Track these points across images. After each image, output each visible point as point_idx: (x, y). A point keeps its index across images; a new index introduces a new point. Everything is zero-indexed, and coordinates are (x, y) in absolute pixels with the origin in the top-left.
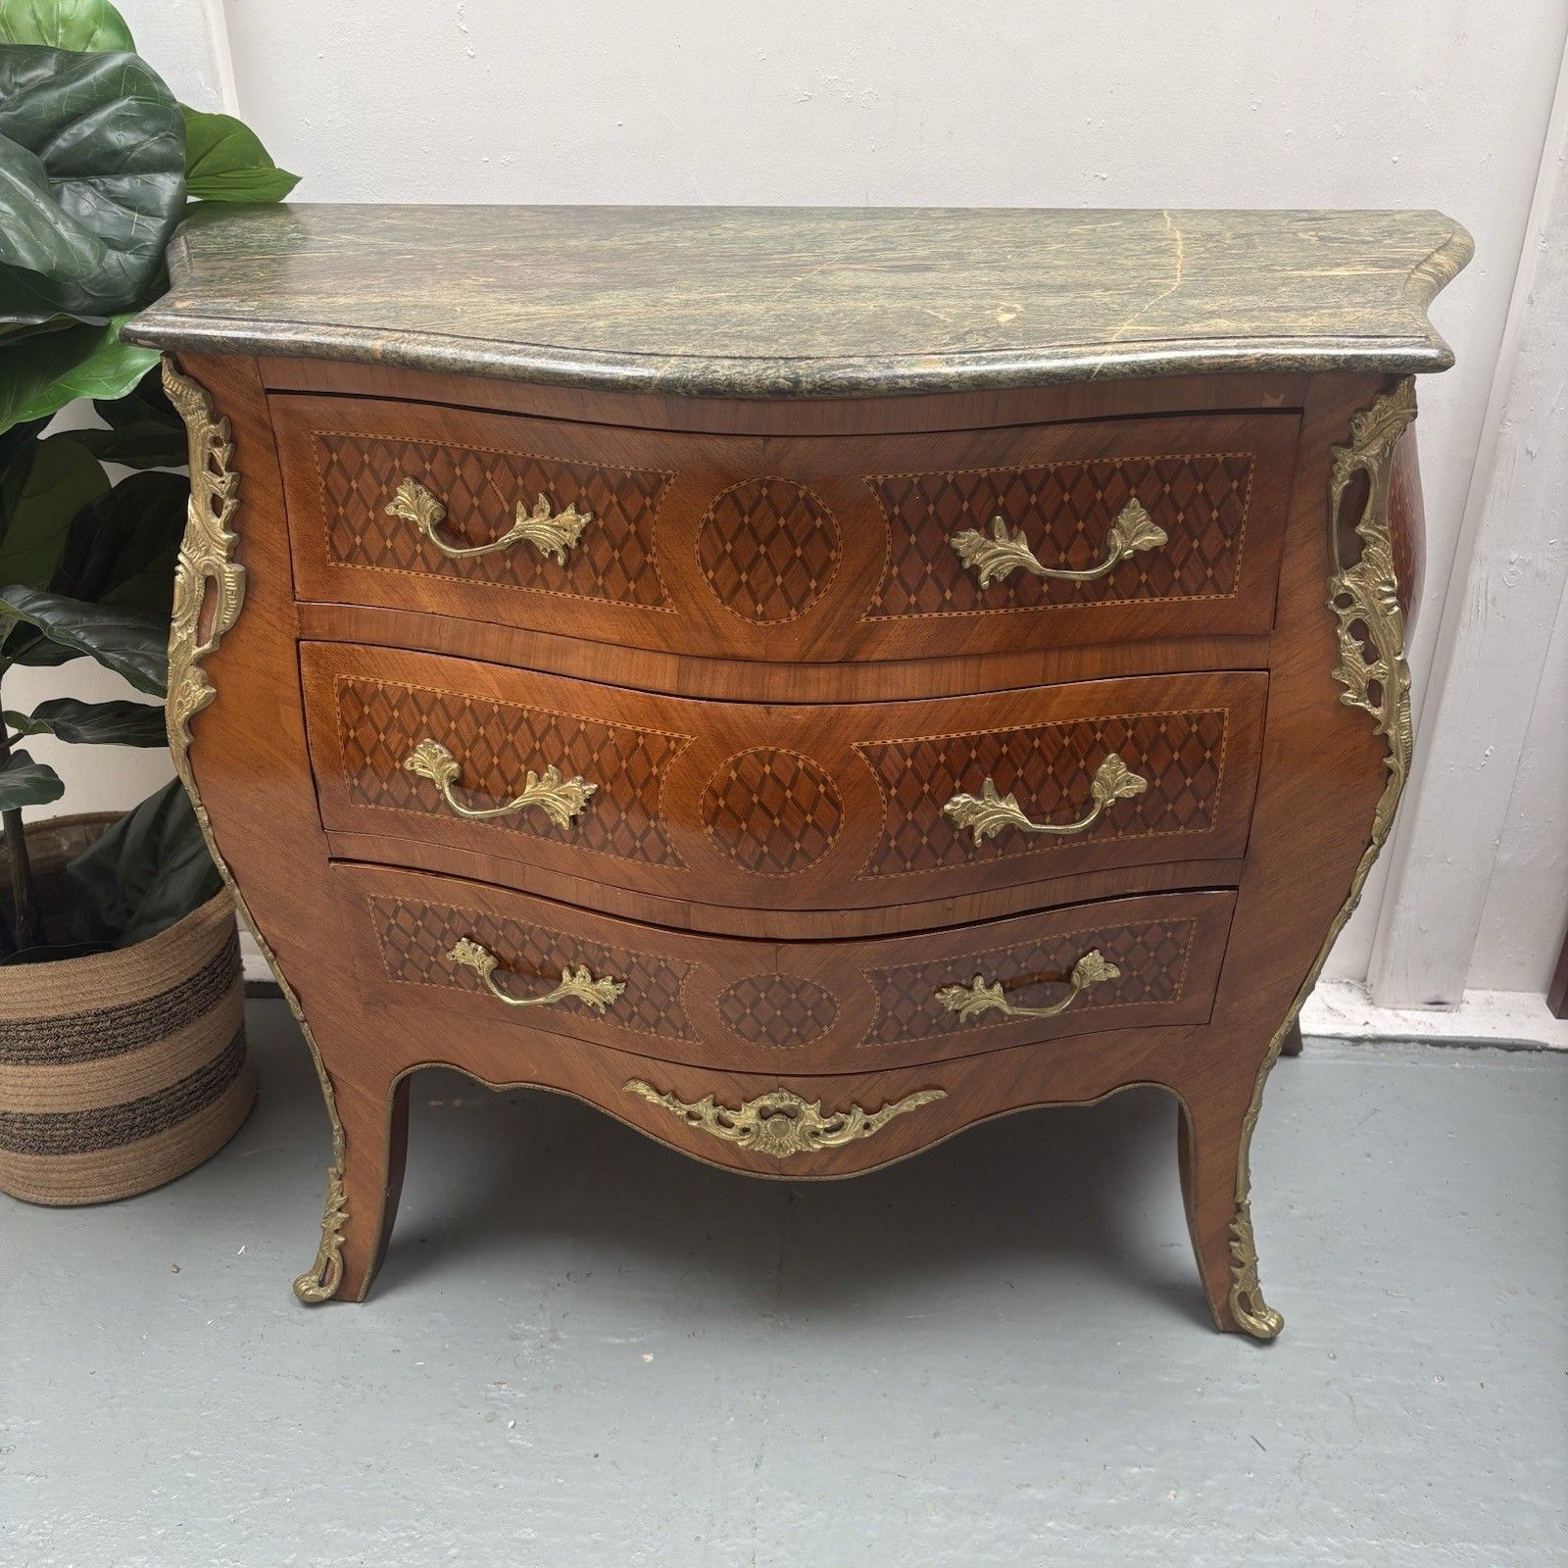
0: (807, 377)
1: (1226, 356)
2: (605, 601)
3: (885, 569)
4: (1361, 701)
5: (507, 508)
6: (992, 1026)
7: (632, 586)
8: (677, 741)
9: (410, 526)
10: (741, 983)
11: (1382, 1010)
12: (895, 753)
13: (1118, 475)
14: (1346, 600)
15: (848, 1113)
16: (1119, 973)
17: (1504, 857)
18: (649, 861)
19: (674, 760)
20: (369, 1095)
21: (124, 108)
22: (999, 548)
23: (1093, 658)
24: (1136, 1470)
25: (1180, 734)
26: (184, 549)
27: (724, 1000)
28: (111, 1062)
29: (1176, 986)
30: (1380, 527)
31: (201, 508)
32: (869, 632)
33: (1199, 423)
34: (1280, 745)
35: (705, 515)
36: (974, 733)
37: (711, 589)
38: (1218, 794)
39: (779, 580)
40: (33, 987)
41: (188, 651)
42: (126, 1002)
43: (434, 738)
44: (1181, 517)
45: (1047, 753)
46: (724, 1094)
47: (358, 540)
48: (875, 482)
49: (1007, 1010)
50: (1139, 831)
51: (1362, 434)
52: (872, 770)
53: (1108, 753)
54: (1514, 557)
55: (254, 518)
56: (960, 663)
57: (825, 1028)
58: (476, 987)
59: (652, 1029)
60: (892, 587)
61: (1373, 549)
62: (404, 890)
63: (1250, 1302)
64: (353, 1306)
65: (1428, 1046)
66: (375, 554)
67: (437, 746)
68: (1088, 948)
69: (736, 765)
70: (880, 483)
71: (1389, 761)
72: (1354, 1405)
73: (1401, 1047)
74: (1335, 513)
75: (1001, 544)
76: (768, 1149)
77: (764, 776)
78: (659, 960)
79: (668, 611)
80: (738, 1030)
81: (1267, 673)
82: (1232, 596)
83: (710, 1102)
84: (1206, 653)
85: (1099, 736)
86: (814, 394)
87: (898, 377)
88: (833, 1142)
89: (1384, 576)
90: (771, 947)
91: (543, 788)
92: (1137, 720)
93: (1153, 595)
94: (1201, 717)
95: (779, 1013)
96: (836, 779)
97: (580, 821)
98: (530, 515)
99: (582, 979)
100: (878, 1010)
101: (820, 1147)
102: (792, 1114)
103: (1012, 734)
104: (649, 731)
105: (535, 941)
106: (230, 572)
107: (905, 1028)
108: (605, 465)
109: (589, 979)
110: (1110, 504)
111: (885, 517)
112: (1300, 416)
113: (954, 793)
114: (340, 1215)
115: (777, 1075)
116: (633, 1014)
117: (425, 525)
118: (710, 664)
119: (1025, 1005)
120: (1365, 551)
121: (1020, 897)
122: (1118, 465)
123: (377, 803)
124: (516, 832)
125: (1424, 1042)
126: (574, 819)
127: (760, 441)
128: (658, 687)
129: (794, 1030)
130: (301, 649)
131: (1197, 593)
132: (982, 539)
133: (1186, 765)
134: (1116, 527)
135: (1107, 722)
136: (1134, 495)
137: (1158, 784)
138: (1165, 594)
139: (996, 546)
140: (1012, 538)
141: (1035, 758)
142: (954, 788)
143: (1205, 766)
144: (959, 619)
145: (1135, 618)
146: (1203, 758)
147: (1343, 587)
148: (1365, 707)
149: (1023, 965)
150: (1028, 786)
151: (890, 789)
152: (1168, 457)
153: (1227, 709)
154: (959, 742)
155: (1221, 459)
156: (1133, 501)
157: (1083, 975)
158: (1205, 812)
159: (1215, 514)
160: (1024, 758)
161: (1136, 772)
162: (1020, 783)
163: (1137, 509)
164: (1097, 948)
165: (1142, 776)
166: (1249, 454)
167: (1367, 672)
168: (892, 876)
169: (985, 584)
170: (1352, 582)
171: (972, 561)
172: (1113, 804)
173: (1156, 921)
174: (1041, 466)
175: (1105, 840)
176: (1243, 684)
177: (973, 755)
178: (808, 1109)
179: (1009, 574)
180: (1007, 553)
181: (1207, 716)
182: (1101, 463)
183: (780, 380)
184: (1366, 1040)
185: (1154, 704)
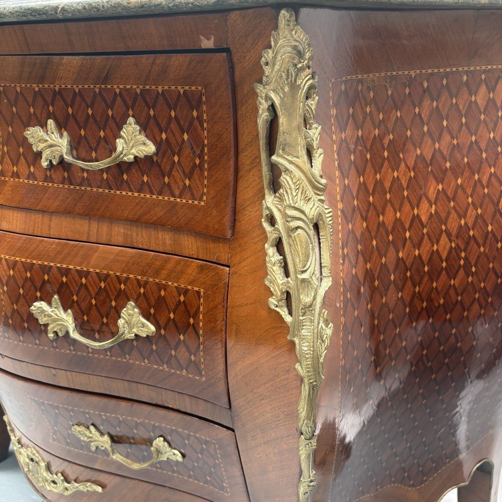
4: (280, 308)
12: (4, 262)
13: (119, 98)
14: (270, 219)
16: (182, 459)
23: (118, 230)
25: (173, 300)
29: (224, 484)
30: (288, 157)
33: (161, 58)
34: (236, 328)
36: (46, 263)
38: (202, 353)
44: (164, 136)
45: (90, 289)
50: (158, 364)
53: (129, 300)
60: (5, 159)
61: (283, 176)
68: (155, 434)
71: (299, 367)
75: (52, 138)
81: (228, 269)
82: (202, 203)
84: (190, 244)
85: (123, 286)
88: (55, 490)
92: (146, 282)
93: (152, 193)
94: (186, 292)
100: (48, 423)
101: (50, 489)
103: (68, 270)
110: (118, 120)
112: (228, 54)
113: (36, 300)
120: (281, 179)
122: (118, 91)
131: (180, 197)
132: (42, 133)
133: (179, 325)
134: (121, 137)
135: (128, 278)
136: (131, 115)
137: (163, 332)
138: (160, 194)
139: (49, 139)
140: (61, 136)
141: (83, 292)
142: (37, 297)
143: (191, 329)
144: (37, 186)
145: (141, 207)
146: (189, 322)
147: (268, 208)
148: (282, 313)
149: (118, 429)
150: (80, 308)
151: (4, 286)
152: (147, 87)
153: (202, 290)
154: (38, 266)
155: (182, 91)
156: (131, 120)
157: (158, 452)
158: (196, 364)
159: (186, 137)
160: (77, 289)
161: (148, 319)
162: (75, 304)
163: (134, 126)
164: (161, 436)
165: (152, 323)
166: (200, 88)
167: (282, 284)
168: (16, 342)
169: (45, 164)
170: (274, 204)
171: (37, 147)
172: (133, 338)
173: (192, 433)
174: (69, 86)
175: (138, 363)
176: (213, 274)
177: (46, 277)
178: (43, 464)
179: (58, 160)
180: (55, 146)
181: (190, 291)
182: (106, 89)
185: (156, 273)
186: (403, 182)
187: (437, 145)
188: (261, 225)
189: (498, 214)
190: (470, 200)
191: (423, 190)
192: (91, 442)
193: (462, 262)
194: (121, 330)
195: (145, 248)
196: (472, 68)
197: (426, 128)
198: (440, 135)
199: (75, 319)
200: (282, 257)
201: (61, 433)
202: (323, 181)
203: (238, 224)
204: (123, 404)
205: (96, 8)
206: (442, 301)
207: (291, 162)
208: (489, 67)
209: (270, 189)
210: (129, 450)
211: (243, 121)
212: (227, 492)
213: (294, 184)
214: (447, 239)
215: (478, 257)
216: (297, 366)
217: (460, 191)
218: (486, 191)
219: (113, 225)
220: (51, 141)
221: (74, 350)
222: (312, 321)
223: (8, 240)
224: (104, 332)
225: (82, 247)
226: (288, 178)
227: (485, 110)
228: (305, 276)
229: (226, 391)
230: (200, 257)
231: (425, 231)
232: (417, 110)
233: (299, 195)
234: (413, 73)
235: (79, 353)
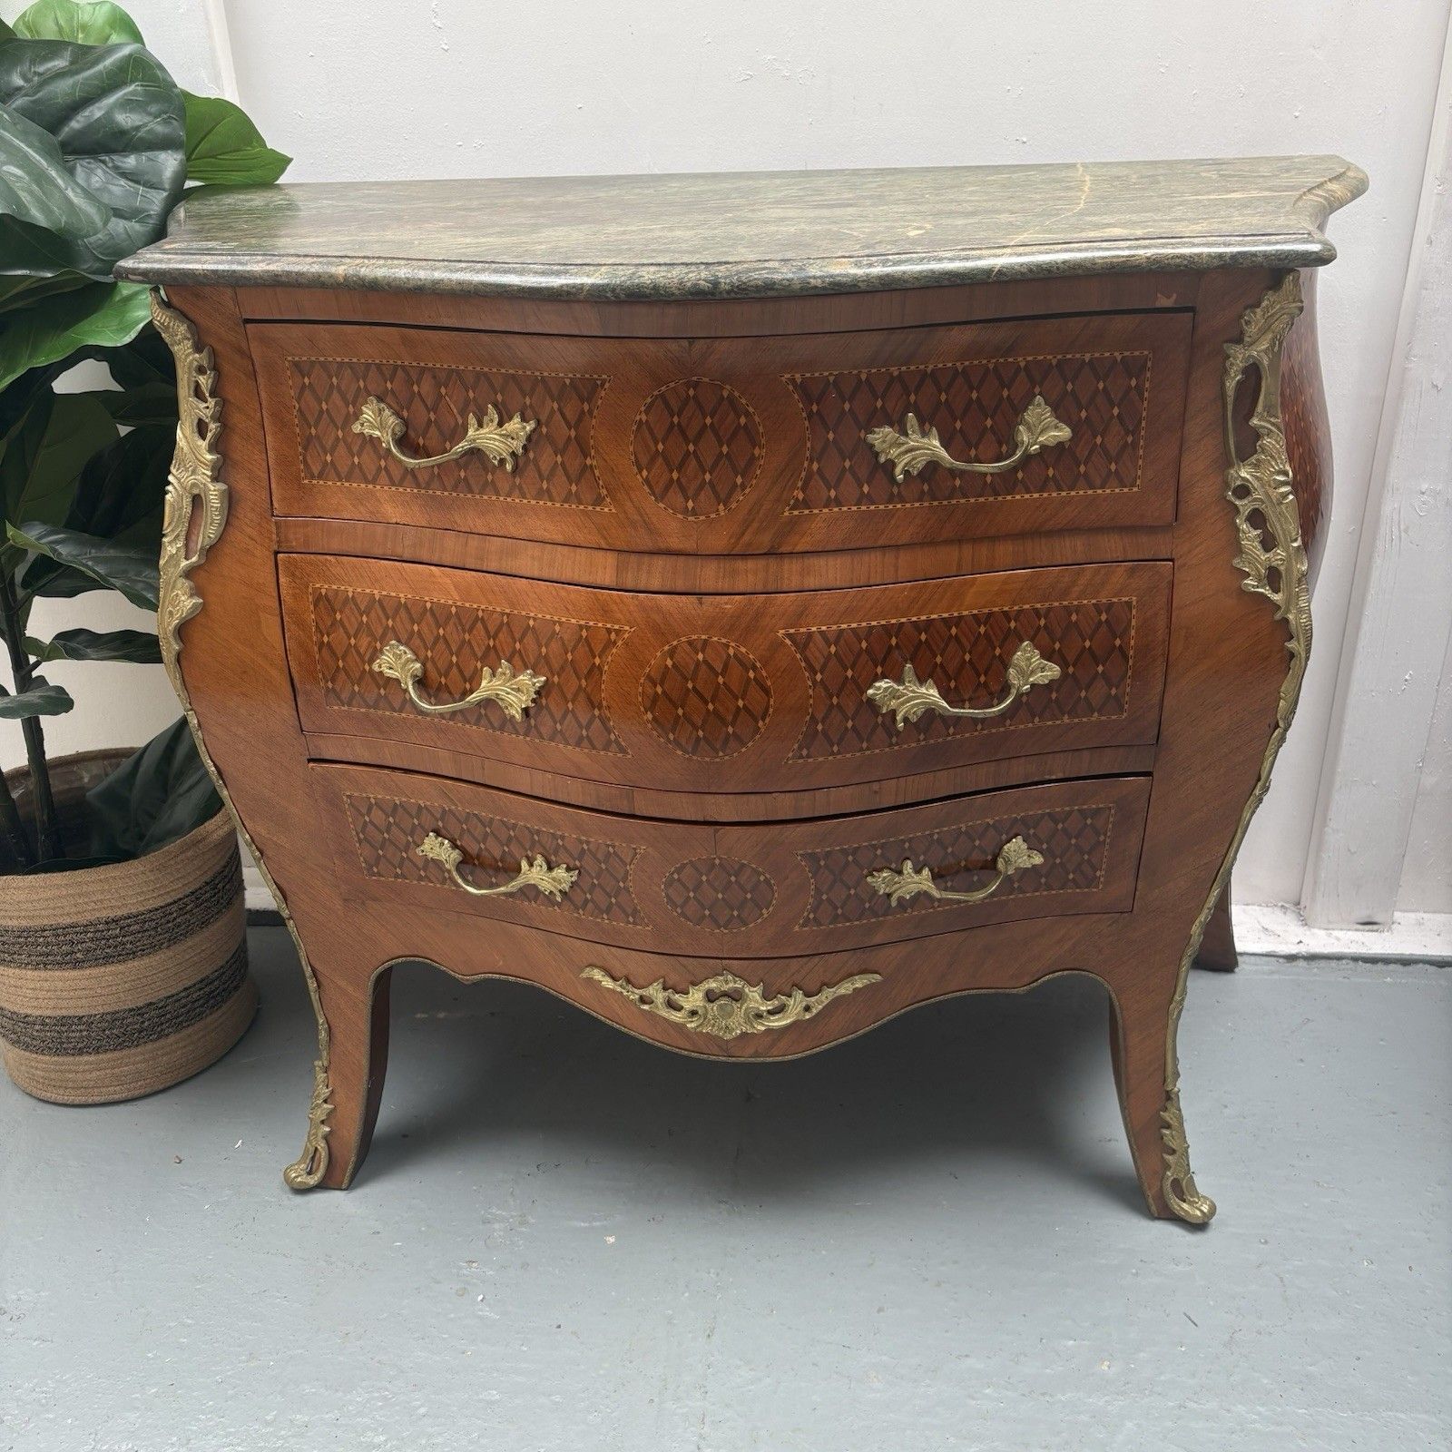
0: (726, 278)
1: (1118, 257)
2: (549, 504)
3: (806, 464)
4: (1262, 587)
5: (460, 421)
6: (923, 912)
7: (574, 488)
8: (618, 632)
9: (374, 442)
10: (684, 866)
11: (1316, 931)
12: (818, 638)
13: (1022, 373)
14: (1243, 491)
15: (790, 996)
16: (1042, 860)
17: (1429, 781)
18: (594, 748)
19: (614, 650)
20: (350, 989)
21: (131, 93)
22: (912, 443)
23: (1004, 550)
24: (1072, 1342)
25: (1091, 622)
26: (173, 470)
27: (669, 884)
28: (121, 967)
29: (1098, 873)
30: (1272, 420)
31: (188, 432)
32: (793, 523)
33: (1098, 322)
34: (1187, 632)
35: (638, 418)
36: (893, 621)
37: (646, 487)
38: (1129, 681)
39: (708, 477)
40: (49, 894)
41: (177, 564)
42: (134, 911)
43: (399, 641)
44: (1084, 414)
45: (964, 640)
46: (673, 978)
47: (329, 458)
48: (793, 380)
49: (936, 894)
50: (1054, 718)
51: (1252, 330)
52: (798, 656)
53: (1022, 641)
54: (1424, 487)
55: (236, 440)
56: (879, 554)
57: (764, 911)
58: (444, 881)
59: (605, 916)
60: (813, 481)
61: (1267, 441)
62: (376, 788)
63: (1183, 1188)
64: (338, 1193)
66: (344, 470)
67: (401, 648)
68: (1012, 834)
69: (672, 653)
70: (799, 381)
71: (1291, 645)
72: (1284, 1286)
74: (1230, 407)
75: (914, 440)
76: (715, 1031)
77: (698, 663)
78: (608, 846)
79: (606, 510)
80: (683, 914)
81: (1171, 563)
82: (1135, 489)
83: (660, 986)
84: (1112, 545)
85: (1013, 624)
86: (733, 295)
87: (810, 277)
88: (776, 1024)
89: (1278, 466)
90: (711, 829)
91: (496, 682)
92: (1049, 610)
93: (1060, 489)
94: (1110, 606)
95: (720, 896)
96: (765, 666)
97: (532, 712)
98: (480, 425)
99: (539, 868)
100: (812, 893)
101: (763, 1028)
102: (736, 996)
103: (930, 622)
104: (591, 623)
105: (496, 833)
106: (215, 490)
107: (840, 911)
108: (546, 374)
109: (545, 867)
110: (1016, 402)
111: (804, 415)
112: (1191, 314)
113: (876, 679)
114: (325, 1106)
115: (721, 959)
116: (586, 901)
117: (387, 440)
118: (646, 558)
119: (953, 890)
120: (1260, 442)
121: (944, 782)
122: (1022, 364)
123: (349, 704)
124: (474, 727)
125: (1356, 959)
126: (526, 711)
127: (685, 343)
128: (599, 582)
129: (735, 913)
130: (279, 562)
131: (1102, 487)
132: (897, 434)
133: (1097, 653)
134: (1023, 422)
135: (1020, 611)
136: (1038, 392)
137: (1071, 671)
138: (1072, 488)
139: (908, 441)
140: (928, 433)
141: (953, 646)
142: (877, 673)
143: (1115, 653)
144: (875, 512)
145: (1044, 511)
146: (1114, 645)
147: (1239, 478)
148: (1266, 592)
149: (950, 850)
150: (946, 673)
151: (815, 675)
152: (1069, 356)
153: (1134, 598)
154: (880, 629)
155: (1119, 358)
156: (1038, 399)
157: (1007, 862)
158: (1117, 698)
159: (1116, 411)
160: (942, 646)
161: (1051, 660)
162: (939, 669)
163: (1042, 406)
164: (1020, 834)
165: (1055, 663)
166: (1146, 353)
167: (1267, 559)
168: (820, 759)
169: (900, 477)
170: (1248, 473)
171: (887, 455)
172: (1030, 690)
173: (1076, 808)
174: (949, 365)
175: (1023, 726)
176: (1150, 574)
177: (894, 642)
178: (751, 991)
179: (922, 468)
180: (919, 449)
181: (1116, 605)
182: (1005, 363)
183: (701, 282)
184: (1299, 958)
185: (1065, 594)
188: (1225, 500)
192: (892, 893)
194: (1012, 684)
195: (1048, 564)
199: (941, 688)
200: (1260, 531)
201: (831, 902)
203: (1182, 506)
207: (1273, 424)
212: (1097, 886)
219: (997, 545)
221: (925, 740)
223: (823, 602)
224: (980, 697)
225: (951, 584)
229: (1157, 719)
230: (1129, 558)
235: (932, 741)
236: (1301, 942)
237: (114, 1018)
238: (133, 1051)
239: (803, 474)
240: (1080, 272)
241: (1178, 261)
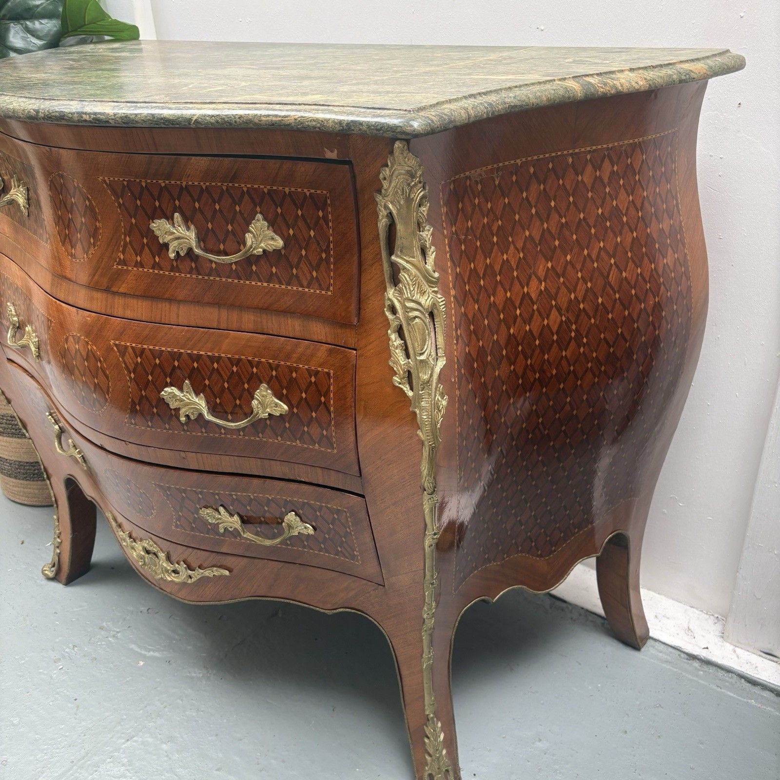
1: (276, 116)
3: (123, 237)
4: (403, 384)
5: (11, 183)
7: (41, 231)
8: (50, 322)
11: (728, 644)
12: (130, 350)
13: (246, 196)
14: (392, 310)
15: (180, 566)
16: (314, 532)
19: (50, 332)
23: (248, 317)
25: (305, 381)
29: (355, 553)
30: (406, 258)
32: (118, 274)
33: (288, 164)
35: (48, 192)
36: (176, 350)
37: (59, 237)
38: (333, 428)
39: (79, 235)
44: (291, 232)
45: (222, 373)
48: (105, 181)
49: (244, 533)
50: (290, 440)
51: (385, 185)
52: (121, 359)
53: (261, 383)
57: (152, 510)
60: (127, 249)
61: (402, 274)
65: (743, 680)
68: (287, 509)
69: (66, 341)
70: (108, 182)
73: (721, 673)
74: (381, 243)
75: (181, 231)
76: (150, 571)
77: (76, 350)
79: (49, 247)
81: (355, 352)
82: (330, 293)
85: (255, 370)
86: (46, 121)
88: (176, 579)
89: (407, 294)
92: (278, 366)
93: (280, 283)
94: (317, 373)
96: (105, 361)
100: (172, 509)
101: (170, 579)
102: (157, 556)
103: (199, 356)
104: (44, 313)
107: (194, 525)
110: (246, 216)
111: (116, 204)
112: (350, 166)
113: (167, 385)
114: (58, 539)
115: (148, 532)
118: (60, 280)
120: (400, 276)
122: (245, 189)
125: (741, 676)
126: (37, 357)
128: (47, 289)
129: (140, 506)
131: (308, 287)
132: (169, 226)
133: (311, 403)
134: (249, 231)
135: (259, 363)
136: (259, 211)
137: (295, 410)
138: (288, 284)
139: (176, 232)
140: (188, 229)
141: (215, 376)
142: (167, 382)
143: (322, 406)
144: (164, 275)
145: (271, 296)
146: (321, 401)
147: (389, 299)
148: (405, 389)
149: (248, 508)
150: (213, 392)
151: (131, 373)
152: (275, 188)
153: (332, 371)
154: (167, 353)
155: (308, 194)
156: (259, 216)
157: (290, 527)
158: (328, 439)
159: (312, 233)
160: (209, 373)
161: (280, 400)
162: (207, 388)
163: (262, 222)
164: (293, 511)
165: (284, 403)
166: (325, 192)
167: (404, 364)
168: (143, 428)
169: (172, 255)
170: (394, 296)
171: (163, 239)
172: (267, 417)
173: (324, 505)
174: (196, 183)
175: (271, 440)
176: (341, 356)
177: (176, 363)
178: (162, 555)
179: (185, 252)
180: (183, 238)
181: (320, 373)
182: (234, 186)
183: (32, 110)
184: (698, 659)
185: (288, 357)
186: (512, 263)
187: (545, 225)
188: (384, 313)
189: (608, 286)
190: (580, 275)
191: (533, 269)
192: (218, 524)
193: (573, 334)
194: (255, 411)
195: (276, 334)
196: (577, 151)
197: (533, 211)
198: (549, 215)
199: (208, 402)
200: (403, 342)
201: (186, 518)
202: (436, 275)
203: (363, 312)
204: (256, 481)
205: (228, 122)
206: (554, 372)
207: (407, 262)
208: (594, 148)
209: (391, 282)
210: (259, 529)
211: (365, 222)
212: (358, 561)
213: (411, 280)
214: (557, 313)
215: (589, 329)
216: (419, 433)
217: (569, 267)
218: (596, 265)
219: (243, 312)
220: (178, 234)
221: (206, 433)
222: (430, 395)
223: (134, 328)
224: (237, 413)
225: (213, 333)
226: (406, 276)
227: (593, 187)
228: (423, 357)
229: (356, 460)
230: (329, 341)
231: (535, 307)
232: (525, 195)
233: (416, 289)
234: (519, 162)
235: (212, 435)
236: (707, 648)
237: (20, 465)
238: (32, 483)
239: (122, 243)
240: (251, 125)
241: (314, 123)
